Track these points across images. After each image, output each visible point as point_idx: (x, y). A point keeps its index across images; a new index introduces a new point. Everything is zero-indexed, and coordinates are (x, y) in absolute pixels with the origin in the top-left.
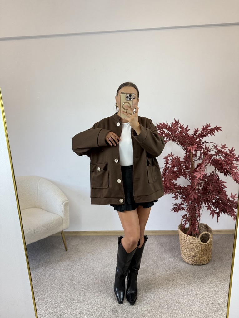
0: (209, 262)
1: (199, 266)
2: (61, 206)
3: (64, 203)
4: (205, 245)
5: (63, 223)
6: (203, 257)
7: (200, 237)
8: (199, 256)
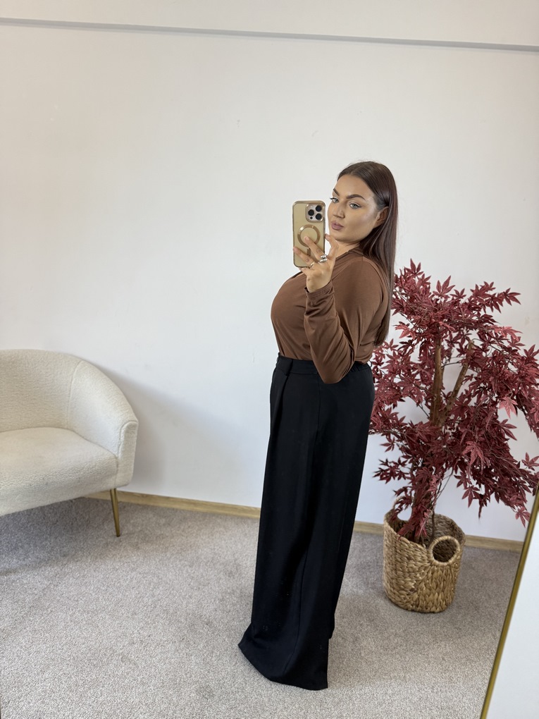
0: (446, 608)
1: (422, 615)
2: (118, 431)
3: (126, 425)
4: (443, 566)
5: (117, 470)
6: (434, 595)
7: (432, 546)
8: (424, 592)
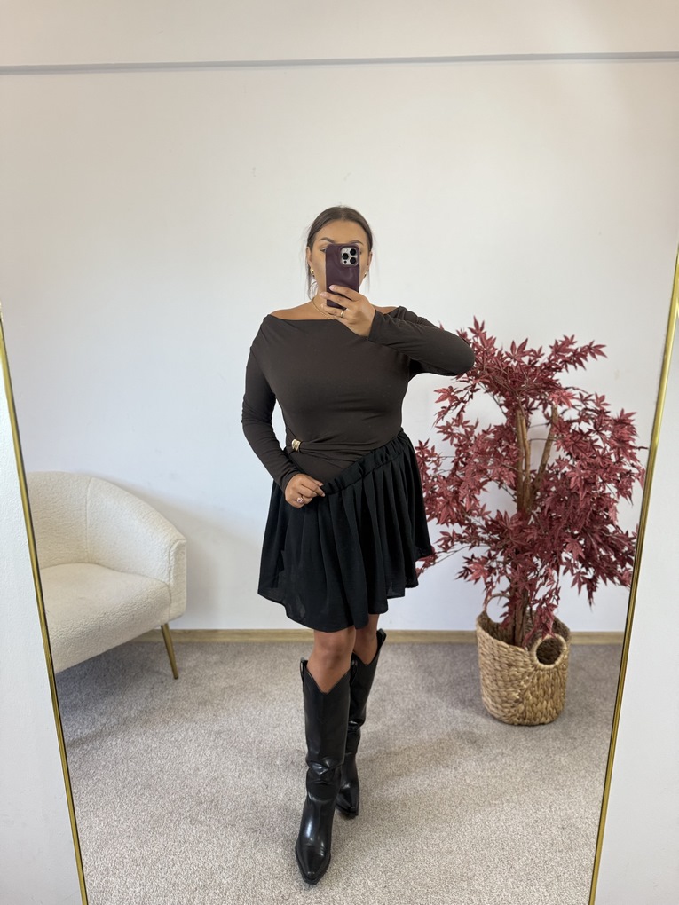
0: (557, 717)
2: (167, 553)
3: (174, 546)
4: (549, 670)
5: (171, 600)
8: (531, 702)
